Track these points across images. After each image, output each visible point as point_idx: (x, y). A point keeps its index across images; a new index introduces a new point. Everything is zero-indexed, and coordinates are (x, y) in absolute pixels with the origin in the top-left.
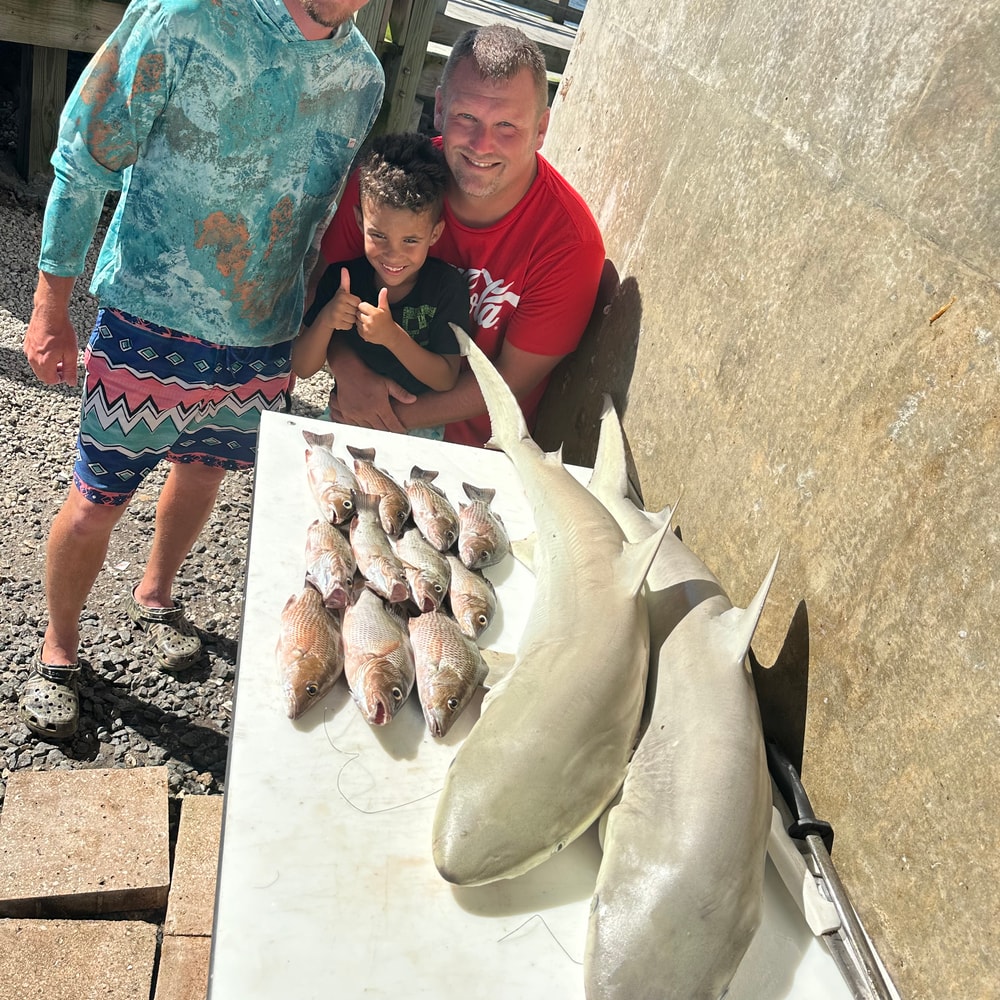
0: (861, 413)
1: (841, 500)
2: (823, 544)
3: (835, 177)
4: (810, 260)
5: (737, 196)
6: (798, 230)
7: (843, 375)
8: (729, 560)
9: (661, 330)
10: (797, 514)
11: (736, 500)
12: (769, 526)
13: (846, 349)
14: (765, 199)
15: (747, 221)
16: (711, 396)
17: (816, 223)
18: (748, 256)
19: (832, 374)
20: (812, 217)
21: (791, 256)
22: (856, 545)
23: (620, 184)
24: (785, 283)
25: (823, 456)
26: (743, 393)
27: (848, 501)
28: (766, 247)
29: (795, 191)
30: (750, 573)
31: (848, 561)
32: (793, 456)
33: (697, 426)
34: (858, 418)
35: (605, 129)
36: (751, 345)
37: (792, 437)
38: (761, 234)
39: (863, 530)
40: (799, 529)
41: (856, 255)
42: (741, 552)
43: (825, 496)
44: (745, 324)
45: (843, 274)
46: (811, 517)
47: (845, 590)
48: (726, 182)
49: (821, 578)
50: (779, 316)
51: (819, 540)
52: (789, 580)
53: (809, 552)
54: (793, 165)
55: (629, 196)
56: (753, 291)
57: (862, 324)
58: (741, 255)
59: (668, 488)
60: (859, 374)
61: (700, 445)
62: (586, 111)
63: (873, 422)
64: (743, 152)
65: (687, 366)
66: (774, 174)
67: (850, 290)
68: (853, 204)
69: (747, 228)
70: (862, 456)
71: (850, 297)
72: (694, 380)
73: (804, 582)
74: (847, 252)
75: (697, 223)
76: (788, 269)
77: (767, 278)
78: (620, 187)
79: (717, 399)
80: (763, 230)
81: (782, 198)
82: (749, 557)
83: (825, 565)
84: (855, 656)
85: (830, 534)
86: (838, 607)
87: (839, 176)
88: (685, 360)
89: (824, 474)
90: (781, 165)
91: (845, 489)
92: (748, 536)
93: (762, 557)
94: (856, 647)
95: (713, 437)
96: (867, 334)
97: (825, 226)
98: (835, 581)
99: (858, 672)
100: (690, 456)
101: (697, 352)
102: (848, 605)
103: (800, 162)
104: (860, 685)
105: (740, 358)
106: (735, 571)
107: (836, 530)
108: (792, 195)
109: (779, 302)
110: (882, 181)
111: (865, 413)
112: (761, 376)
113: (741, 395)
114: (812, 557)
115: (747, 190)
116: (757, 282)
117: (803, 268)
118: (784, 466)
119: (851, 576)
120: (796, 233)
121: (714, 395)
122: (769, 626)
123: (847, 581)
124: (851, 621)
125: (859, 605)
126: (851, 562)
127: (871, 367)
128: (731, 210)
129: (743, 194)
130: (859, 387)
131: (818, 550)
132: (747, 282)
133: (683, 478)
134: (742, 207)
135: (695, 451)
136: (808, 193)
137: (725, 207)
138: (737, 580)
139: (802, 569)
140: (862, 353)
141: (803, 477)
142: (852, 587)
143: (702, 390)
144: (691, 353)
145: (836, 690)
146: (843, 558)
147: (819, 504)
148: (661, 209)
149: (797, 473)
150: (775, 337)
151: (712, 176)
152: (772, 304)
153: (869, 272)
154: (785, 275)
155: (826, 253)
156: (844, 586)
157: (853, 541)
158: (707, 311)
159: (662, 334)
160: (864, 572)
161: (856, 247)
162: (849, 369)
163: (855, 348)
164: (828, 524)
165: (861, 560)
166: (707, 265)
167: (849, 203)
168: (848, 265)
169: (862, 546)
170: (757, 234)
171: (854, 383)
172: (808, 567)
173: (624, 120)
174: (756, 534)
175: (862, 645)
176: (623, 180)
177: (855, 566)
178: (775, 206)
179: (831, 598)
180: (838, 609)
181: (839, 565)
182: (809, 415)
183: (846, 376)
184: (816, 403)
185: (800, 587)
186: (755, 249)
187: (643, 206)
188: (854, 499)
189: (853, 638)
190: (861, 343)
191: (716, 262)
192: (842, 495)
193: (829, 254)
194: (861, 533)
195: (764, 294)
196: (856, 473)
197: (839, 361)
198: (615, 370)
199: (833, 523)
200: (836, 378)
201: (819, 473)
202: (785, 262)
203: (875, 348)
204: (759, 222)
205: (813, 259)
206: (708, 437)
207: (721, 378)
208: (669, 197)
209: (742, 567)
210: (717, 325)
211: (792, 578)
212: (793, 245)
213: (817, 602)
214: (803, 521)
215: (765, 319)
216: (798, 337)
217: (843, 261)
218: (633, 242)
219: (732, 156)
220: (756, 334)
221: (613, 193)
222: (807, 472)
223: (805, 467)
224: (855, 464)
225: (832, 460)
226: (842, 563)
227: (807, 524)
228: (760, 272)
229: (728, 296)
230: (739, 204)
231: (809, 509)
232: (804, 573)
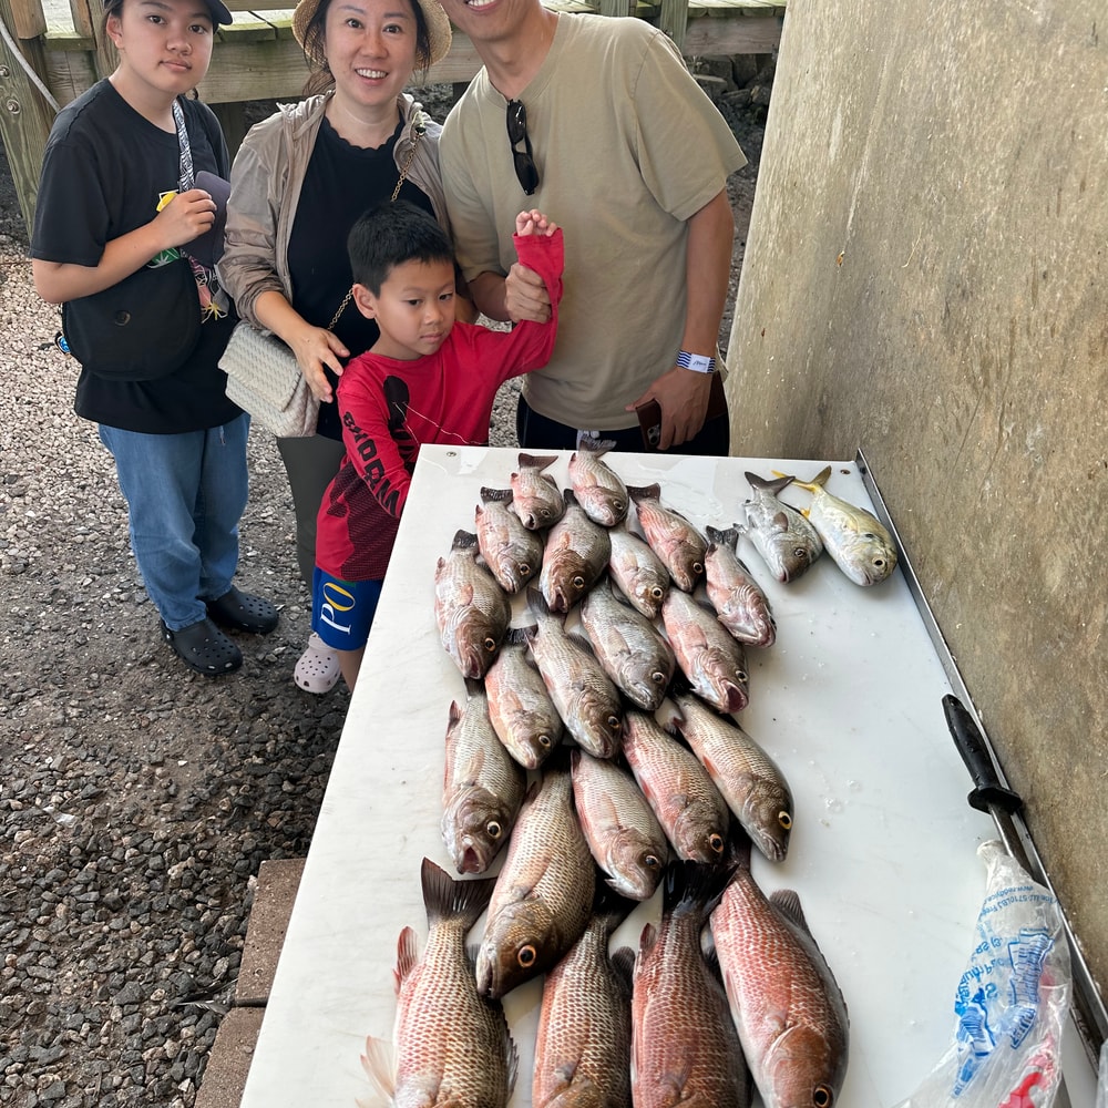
0: (1087, 339)
1: (1072, 463)
2: (1057, 525)
3: (1045, 21)
4: (1023, 143)
5: (948, 82)
6: (1010, 106)
7: (1066, 289)
8: (965, 558)
9: (889, 273)
10: (1028, 489)
11: (967, 479)
12: (1002, 509)
13: (1066, 254)
14: (975, 76)
15: (959, 110)
16: (939, 346)
17: (1028, 90)
18: (963, 155)
19: (1053, 292)
20: (1023, 83)
21: (1004, 144)
22: (1090, 521)
23: (844, 101)
24: (1001, 181)
25: (1050, 404)
26: (968, 336)
27: (1079, 462)
28: (980, 138)
29: (1005, 55)
30: (985, 573)
31: (1083, 544)
32: (1021, 410)
33: (928, 389)
34: (1083, 346)
35: (828, 37)
36: (973, 269)
37: (1019, 384)
38: (974, 123)
39: (1097, 500)
40: (1032, 506)
41: (1071, 121)
42: (976, 547)
43: (1055, 460)
44: (965, 244)
45: (1058, 152)
46: (1043, 489)
47: (1081, 585)
48: (937, 66)
49: (1057, 572)
50: (997, 225)
51: (1052, 521)
52: (1025, 579)
53: (1043, 538)
54: (1001, 19)
55: (852, 112)
56: (971, 200)
57: (1081, 216)
58: (957, 157)
59: (904, 473)
60: (1082, 284)
61: (931, 413)
62: (811, 23)
63: (1100, 349)
64: (952, 22)
65: (915, 312)
66: (983, 39)
67: (1066, 172)
68: (1066, 52)
69: (961, 119)
70: (1091, 399)
71: (1067, 180)
72: (922, 329)
73: (1040, 578)
74: (1061, 119)
75: (914, 128)
76: (1002, 161)
77: (984, 177)
78: (843, 106)
79: (944, 349)
80: (976, 116)
81: (992, 68)
82: (984, 553)
83: (1059, 551)
84: (1096, 675)
85: (1063, 510)
86: (1075, 608)
87: (1049, 18)
88: (913, 305)
89: (1053, 429)
90: (989, 25)
91: (1075, 446)
92: (981, 525)
93: (996, 550)
94: (1096, 663)
95: (943, 399)
96: (1088, 227)
97: (1038, 92)
98: (1070, 574)
99: (1099, 697)
100: (923, 428)
101: (923, 293)
102: (1086, 605)
103: (1008, 14)
104: (1103, 714)
105: (964, 292)
106: (972, 573)
107: (1068, 503)
108: (1002, 62)
109: (996, 208)
110: (1094, 9)
111: (1091, 338)
112: (985, 310)
113: (967, 339)
114: (1046, 544)
115: (957, 70)
116: (974, 186)
117: (1018, 155)
118: (1013, 425)
119: (1087, 565)
120: (1009, 111)
121: (941, 345)
122: (1007, 642)
123: (1083, 573)
124: (1090, 627)
125: (1097, 603)
126: (1087, 546)
127: (1095, 273)
128: (945, 102)
129: (954, 76)
130: (1084, 303)
131: (1051, 534)
132: (964, 189)
133: (917, 458)
134: (955, 93)
135: (927, 422)
136: (1018, 53)
137: (938, 99)
138: (975, 582)
139: (1036, 561)
140: (1084, 254)
141: (1032, 437)
142: (1089, 580)
143: (930, 339)
144: (918, 296)
145: (1078, 723)
146: (1077, 540)
147: (1050, 471)
148: (880, 120)
149: (1026, 432)
150: (995, 255)
151: (925, 62)
152: (990, 213)
153: (1087, 142)
154: (1001, 170)
155: (1039, 128)
156: (1080, 579)
157: (1087, 517)
158: (930, 237)
159: (890, 278)
160: (1100, 558)
161: (1071, 111)
162: (1071, 282)
163: (1075, 250)
164: (1061, 496)
165: (1096, 542)
166: (927, 179)
167: (1060, 52)
168: (1063, 138)
169: (1097, 521)
170: (971, 124)
171: (1078, 298)
172: (1042, 559)
173: (844, 21)
174: (989, 520)
175: (1103, 659)
176: (846, 95)
177: (1091, 551)
178: (986, 82)
179: (1067, 597)
180: (1075, 612)
181: (1075, 552)
182: (1034, 352)
183: (1068, 290)
184: (1040, 334)
185: (1036, 585)
186: (970, 144)
187: (866, 121)
188: (1086, 458)
189: (1092, 650)
190: (1082, 241)
191: (934, 172)
192: (1072, 455)
193: (1043, 129)
194: (1095, 504)
195: (982, 201)
196: (1085, 423)
197: (1060, 270)
198: (850, 334)
199: (1065, 495)
200: (1058, 295)
201: (1048, 428)
202: (1000, 154)
203: (1098, 244)
204: (972, 107)
205: (1026, 140)
206: (939, 400)
207: (948, 320)
208: (887, 103)
209: (978, 566)
210: (940, 253)
211: (1028, 575)
212: (1006, 128)
213: (1053, 604)
214: (1035, 497)
215: (984, 234)
216: (1018, 250)
217: (1059, 133)
218: (859, 168)
219: (942, 29)
220: (976, 256)
221: (839, 114)
222: (1035, 430)
223: (1034, 422)
224: (1083, 411)
225: (1060, 409)
226: (1077, 549)
227: (1040, 501)
228: (975, 174)
229: (949, 212)
230: (951, 91)
231: (1040, 480)
232: (1039, 566)
